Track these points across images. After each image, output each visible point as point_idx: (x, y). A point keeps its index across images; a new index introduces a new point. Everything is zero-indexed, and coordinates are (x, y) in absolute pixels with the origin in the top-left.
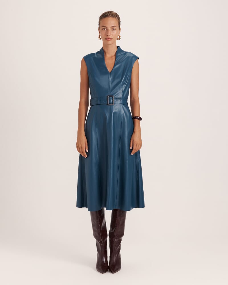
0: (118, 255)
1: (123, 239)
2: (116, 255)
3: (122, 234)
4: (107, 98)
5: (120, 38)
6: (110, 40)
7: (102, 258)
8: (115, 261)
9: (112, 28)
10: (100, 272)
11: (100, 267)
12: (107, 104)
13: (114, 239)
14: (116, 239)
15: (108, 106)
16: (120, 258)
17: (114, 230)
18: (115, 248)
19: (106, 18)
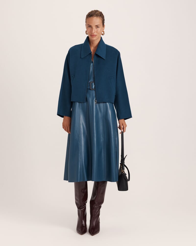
0: (97, 220)
1: (103, 205)
2: (96, 220)
3: (102, 202)
4: (90, 84)
5: (104, 34)
6: (94, 36)
7: (82, 222)
8: (94, 225)
9: (96, 26)
10: (79, 234)
11: (80, 229)
12: (90, 89)
13: (94, 205)
14: (96, 205)
15: (91, 90)
16: (99, 222)
17: (95, 198)
18: (95, 214)
19: (91, 18)
